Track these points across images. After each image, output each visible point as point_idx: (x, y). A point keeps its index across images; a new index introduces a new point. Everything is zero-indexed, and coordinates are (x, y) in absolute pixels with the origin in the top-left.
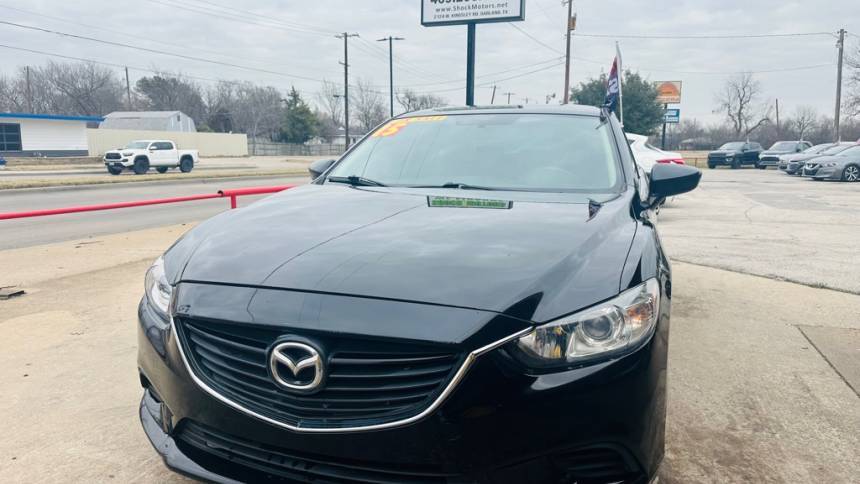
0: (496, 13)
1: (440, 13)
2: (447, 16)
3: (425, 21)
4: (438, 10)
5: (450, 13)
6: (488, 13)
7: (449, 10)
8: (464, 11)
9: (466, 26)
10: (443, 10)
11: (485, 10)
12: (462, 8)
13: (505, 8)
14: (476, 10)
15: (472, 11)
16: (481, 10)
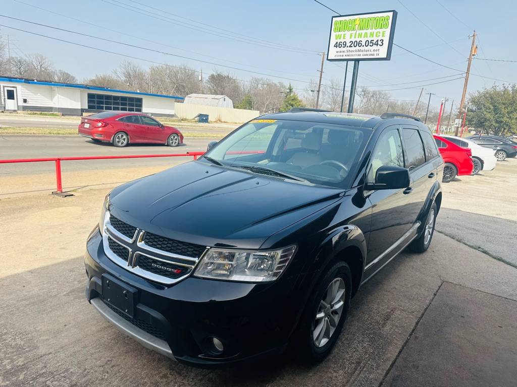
0: (372, 55)
1: (339, 54)
2: (343, 56)
3: (329, 58)
4: (337, 52)
5: (344, 54)
6: (367, 55)
7: (344, 52)
8: (353, 53)
9: (354, 62)
10: (341, 52)
11: (366, 53)
12: (352, 51)
13: (378, 52)
14: (359, 53)
15: (357, 53)
16: (364, 53)
